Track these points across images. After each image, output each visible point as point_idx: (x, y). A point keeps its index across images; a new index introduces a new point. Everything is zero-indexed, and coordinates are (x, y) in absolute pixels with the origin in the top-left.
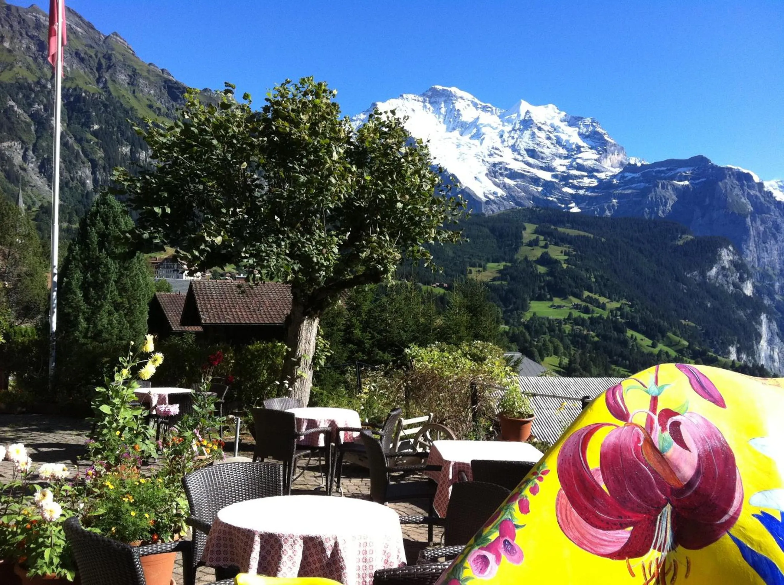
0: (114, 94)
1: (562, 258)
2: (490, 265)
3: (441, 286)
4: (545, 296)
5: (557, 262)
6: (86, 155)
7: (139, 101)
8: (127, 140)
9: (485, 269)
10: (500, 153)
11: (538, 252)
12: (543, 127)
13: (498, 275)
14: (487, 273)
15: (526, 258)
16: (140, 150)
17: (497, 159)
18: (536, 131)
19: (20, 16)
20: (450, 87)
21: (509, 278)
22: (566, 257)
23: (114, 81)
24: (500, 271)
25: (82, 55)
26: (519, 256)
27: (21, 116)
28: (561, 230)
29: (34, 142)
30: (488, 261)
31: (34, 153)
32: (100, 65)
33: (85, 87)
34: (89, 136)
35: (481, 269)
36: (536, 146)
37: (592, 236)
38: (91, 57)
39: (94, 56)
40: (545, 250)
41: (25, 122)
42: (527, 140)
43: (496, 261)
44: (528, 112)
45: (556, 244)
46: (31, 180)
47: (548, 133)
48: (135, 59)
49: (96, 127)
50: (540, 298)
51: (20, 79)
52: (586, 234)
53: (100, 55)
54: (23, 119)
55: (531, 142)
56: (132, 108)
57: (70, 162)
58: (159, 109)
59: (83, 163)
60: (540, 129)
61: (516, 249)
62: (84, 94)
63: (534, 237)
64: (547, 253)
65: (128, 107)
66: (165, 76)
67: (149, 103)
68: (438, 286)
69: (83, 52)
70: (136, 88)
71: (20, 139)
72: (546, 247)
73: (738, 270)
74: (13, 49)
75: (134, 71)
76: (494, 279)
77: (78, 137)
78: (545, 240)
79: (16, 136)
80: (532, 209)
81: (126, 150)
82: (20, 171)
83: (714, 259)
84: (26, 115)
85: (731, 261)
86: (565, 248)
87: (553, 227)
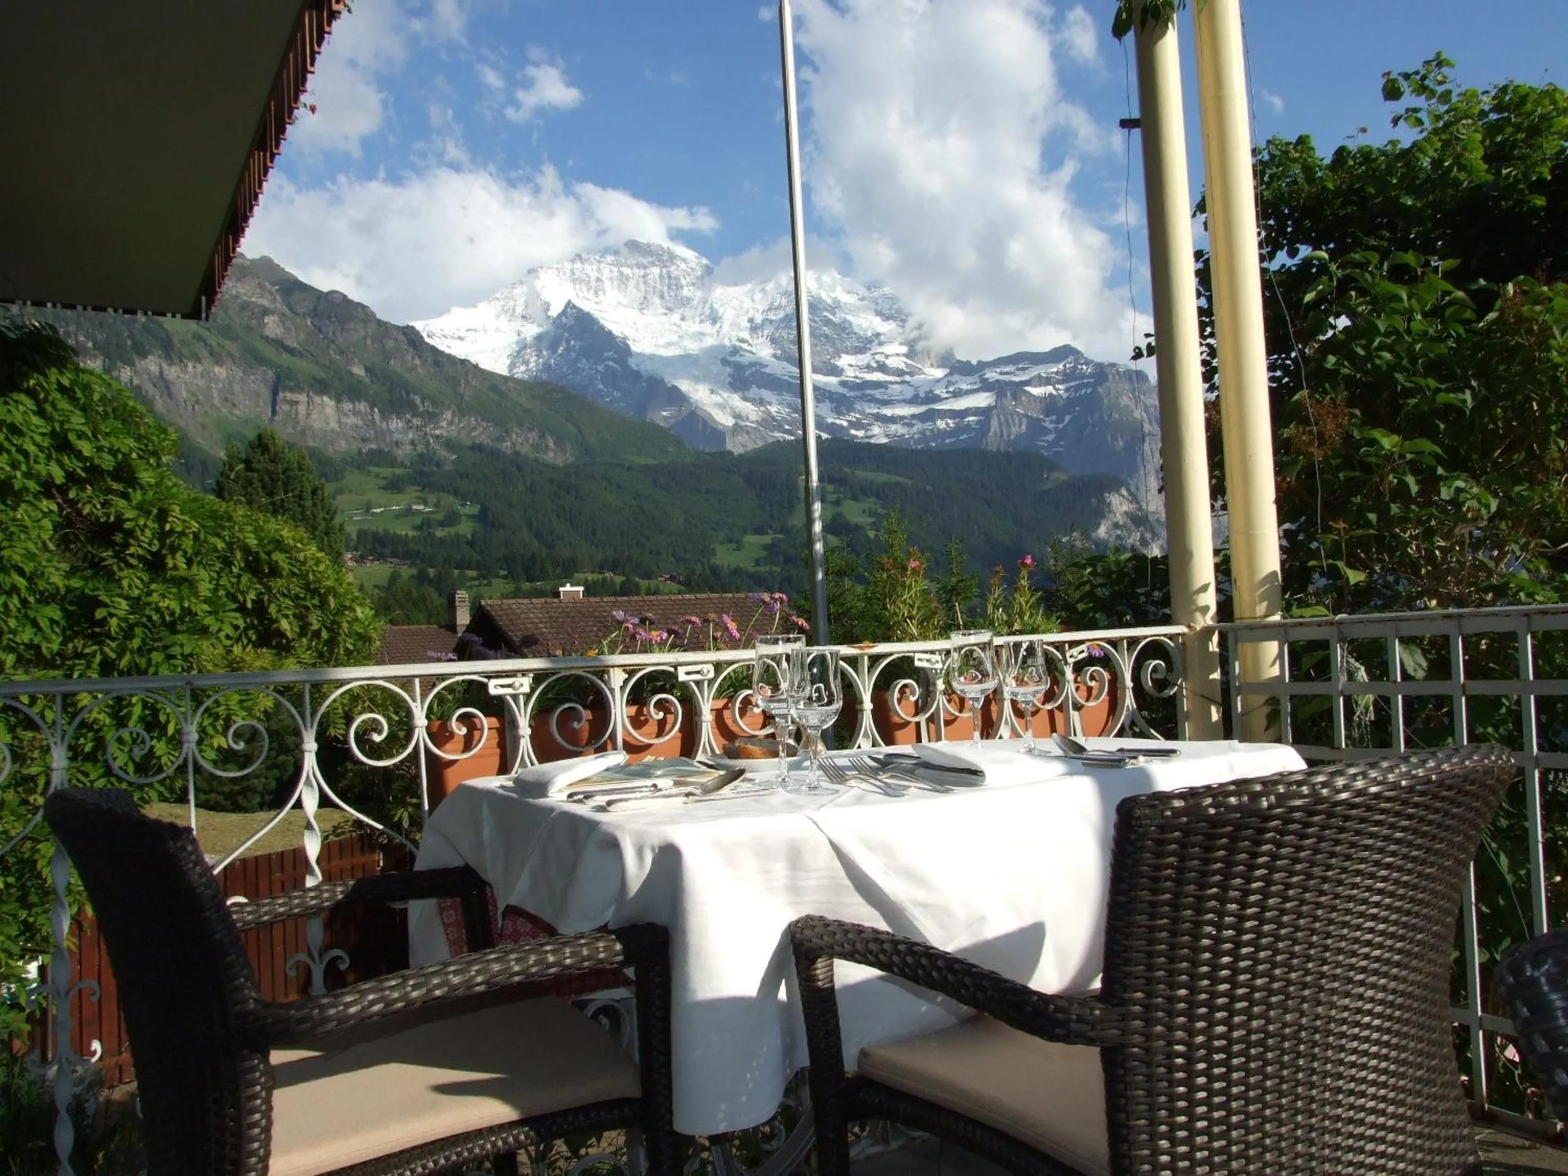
1: (866, 520)
2: (749, 539)
5: (858, 528)
9: (741, 546)
10: (749, 348)
13: (764, 553)
14: (745, 553)
21: (781, 557)
22: (871, 520)
24: (766, 547)
26: (795, 521)
28: (860, 474)
30: (745, 532)
35: (733, 547)
37: (910, 482)
43: (759, 531)
45: (855, 498)
52: (900, 479)
72: (839, 503)
73: (1137, 526)
76: (757, 562)
78: (837, 492)
83: (1101, 511)
85: (1126, 513)
86: (870, 503)
87: (847, 470)
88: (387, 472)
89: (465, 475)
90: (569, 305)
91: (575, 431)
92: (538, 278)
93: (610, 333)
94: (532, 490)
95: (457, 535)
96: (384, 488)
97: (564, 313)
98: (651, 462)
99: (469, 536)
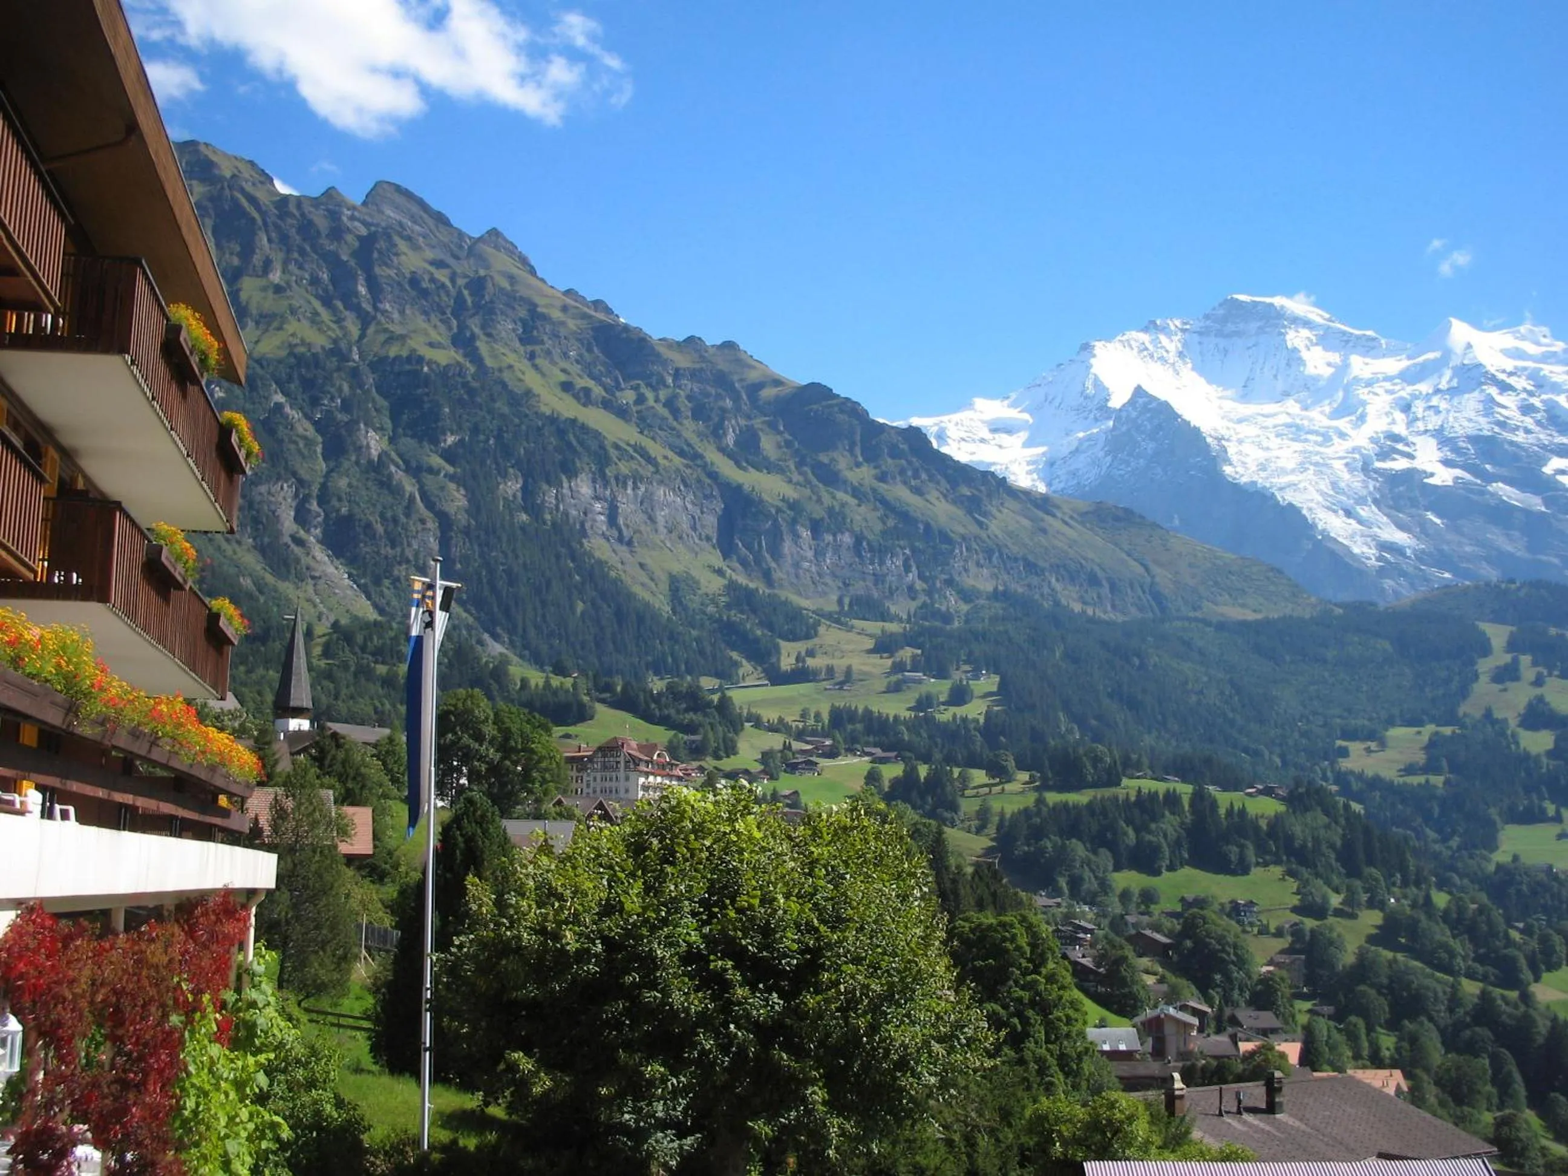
0: (489, 362)
2: (1397, 733)
3: (1268, 792)
4: (1543, 811)
6: (430, 505)
7: (543, 375)
8: (518, 465)
9: (1383, 744)
10: (1406, 449)
11: (1520, 695)
12: (1512, 381)
13: (1419, 758)
14: (1390, 754)
15: (1488, 714)
16: (545, 487)
17: (1400, 464)
18: (1493, 391)
19: (303, 215)
20: (1272, 295)
21: (1446, 766)
23: (489, 335)
24: (1423, 749)
25: (425, 285)
26: (1471, 709)
27: (297, 425)
29: (322, 480)
30: (1391, 722)
31: (319, 505)
32: (460, 300)
33: (429, 353)
34: (436, 461)
35: (1373, 745)
36: (1497, 429)
38: (443, 286)
39: (448, 283)
40: (1538, 691)
41: (305, 438)
42: (1472, 415)
43: (1413, 721)
44: (1469, 346)
45: (1564, 675)
46: (312, 564)
47: (1524, 395)
48: (540, 284)
49: (451, 440)
50: (1531, 817)
51: (296, 345)
53: (461, 282)
54: (300, 430)
55: (1483, 421)
56: (529, 393)
57: (395, 520)
58: (587, 391)
59: (423, 521)
60: (1505, 387)
61: (1464, 692)
62: (426, 369)
63: (1508, 658)
64: (1540, 699)
65: (518, 390)
66: (601, 316)
67: (563, 378)
68: (1260, 792)
69: (426, 277)
70: (537, 348)
71: (294, 474)
72: (1538, 682)
74: (288, 283)
75: (532, 307)
76: (1410, 770)
77: (414, 464)
78: (1535, 663)
79: (286, 468)
80: (1496, 586)
81: (512, 487)
82: (293, 546)
84: (307, 425)
87: (1553, 631)
88: (874, 627)
89: (980, 636)
90: (1139, 391)
91: (1140, 570)
92: (1094, 356)
93: (1196, 431)
94: (1071, 656)
95: (964, 720)
96: (870, 652)
97: (1132, 402)
98: (1251, 616)
99: (982, 720)
